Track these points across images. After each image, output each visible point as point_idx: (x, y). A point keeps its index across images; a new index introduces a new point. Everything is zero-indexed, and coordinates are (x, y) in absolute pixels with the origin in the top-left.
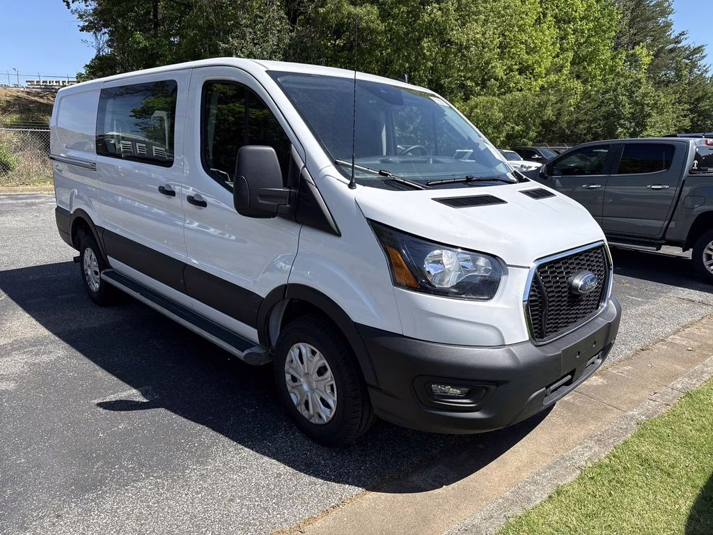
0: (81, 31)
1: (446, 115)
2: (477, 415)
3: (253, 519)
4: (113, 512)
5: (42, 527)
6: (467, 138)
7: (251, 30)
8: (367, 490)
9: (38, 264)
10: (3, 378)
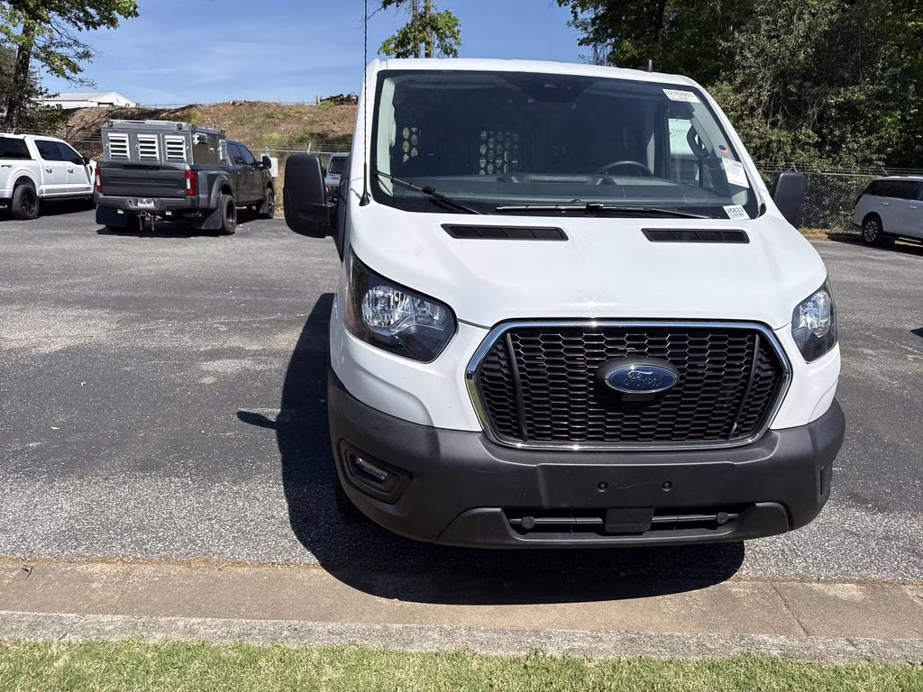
0: (579, 45)
2: (389, 509)
6: (710, 151)
8: (322, 565)
10: (215, 374)
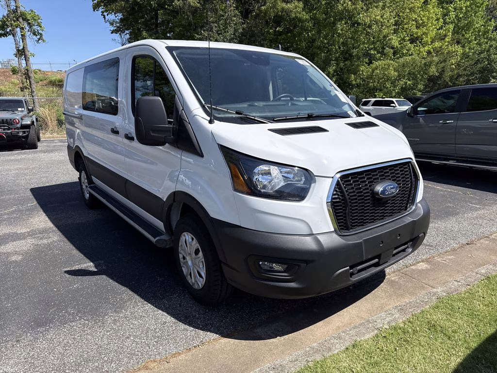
0: (111, 33)
1: (308, 72)
2: (293, 285)
3: (138, 351)
4: (52, 340)
5: (6, 347)
6: (322, 88)
7: (216, 25)
8: (222, 336)
9: (63, 182)
10: (16, 253)
